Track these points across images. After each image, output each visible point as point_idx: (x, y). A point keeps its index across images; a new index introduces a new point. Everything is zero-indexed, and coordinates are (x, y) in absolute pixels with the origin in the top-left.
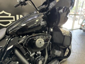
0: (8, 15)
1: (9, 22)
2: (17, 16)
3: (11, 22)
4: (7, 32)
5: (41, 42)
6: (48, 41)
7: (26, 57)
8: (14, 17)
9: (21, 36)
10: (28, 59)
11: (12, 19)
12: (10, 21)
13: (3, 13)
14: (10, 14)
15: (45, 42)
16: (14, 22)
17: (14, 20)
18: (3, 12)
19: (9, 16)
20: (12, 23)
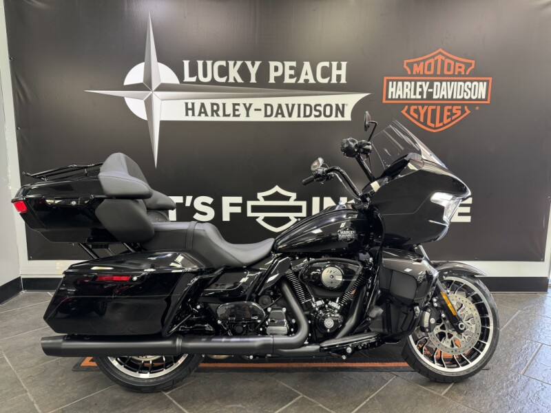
0: (287, 198)
1: (287, 220)
2: (316, 200)
3: (294, 221)
4: (275, 246)
5: (333, 274)
6: (351, 278)
7: (305, 308)
8: (304, 204)
9: (297, 258)
10: (307, 313)
11: (299, 209)
12: (291, 215)
13: (277, 193)
14: (293, 195)
15: (343, 278)
16: (302, 218)
17: (304, 214)
18: (277, 189)
19: (291, 203)
20: (297, 222)
